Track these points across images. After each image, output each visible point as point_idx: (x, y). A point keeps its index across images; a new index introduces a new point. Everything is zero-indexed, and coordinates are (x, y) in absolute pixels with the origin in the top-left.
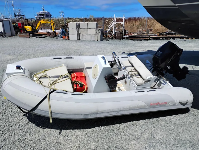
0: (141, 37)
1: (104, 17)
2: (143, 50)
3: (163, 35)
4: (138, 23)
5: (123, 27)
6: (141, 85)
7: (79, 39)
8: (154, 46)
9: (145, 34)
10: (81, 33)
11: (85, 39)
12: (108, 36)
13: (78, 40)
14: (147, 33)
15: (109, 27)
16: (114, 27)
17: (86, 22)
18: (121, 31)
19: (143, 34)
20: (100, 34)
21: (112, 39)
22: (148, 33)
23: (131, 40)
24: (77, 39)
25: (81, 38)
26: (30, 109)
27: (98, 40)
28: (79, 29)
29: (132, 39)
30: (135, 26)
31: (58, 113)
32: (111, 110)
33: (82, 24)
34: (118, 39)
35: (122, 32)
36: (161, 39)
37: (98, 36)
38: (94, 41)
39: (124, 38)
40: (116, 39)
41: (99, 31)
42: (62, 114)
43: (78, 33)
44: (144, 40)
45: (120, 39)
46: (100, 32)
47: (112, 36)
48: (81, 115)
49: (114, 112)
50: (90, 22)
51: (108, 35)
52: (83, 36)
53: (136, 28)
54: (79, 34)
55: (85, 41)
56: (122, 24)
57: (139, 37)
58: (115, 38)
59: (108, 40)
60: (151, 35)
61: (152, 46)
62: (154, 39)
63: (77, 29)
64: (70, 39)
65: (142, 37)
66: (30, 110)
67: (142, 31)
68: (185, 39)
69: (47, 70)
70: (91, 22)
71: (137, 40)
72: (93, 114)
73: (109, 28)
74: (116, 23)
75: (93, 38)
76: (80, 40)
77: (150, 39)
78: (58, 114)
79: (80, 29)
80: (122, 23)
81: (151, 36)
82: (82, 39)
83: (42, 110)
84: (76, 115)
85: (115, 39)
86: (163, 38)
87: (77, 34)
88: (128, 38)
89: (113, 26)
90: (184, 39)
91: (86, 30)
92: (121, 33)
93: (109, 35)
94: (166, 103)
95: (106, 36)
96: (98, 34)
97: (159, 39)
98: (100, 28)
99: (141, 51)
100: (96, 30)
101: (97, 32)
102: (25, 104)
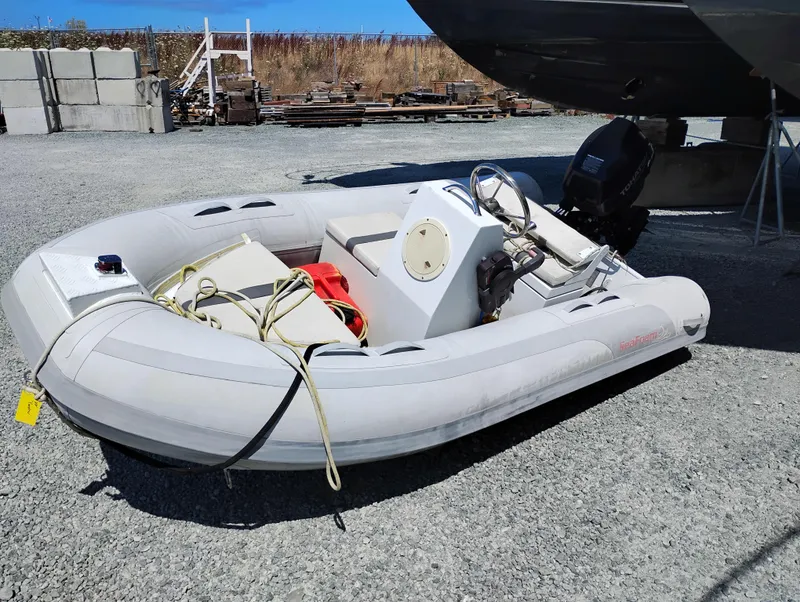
0: (335, 111)
1: (150, 27)
2: (374, 162)
3: (405, 104)
4: (294, 58)
5: (250, 74)
6: (563, 284)
7: (56, 128)
8: (404, 147)
9: (340, 100)
10: (61, 100)
11: (88, 126)
12: (193, 112)
13: (51, 131)
14: (348, 97)
15: (185, 71)
16: (209, 71)
17: (82, 50)
18: (248, 90)
19: (334, 100)
20: (159, 101)
21: (211, 122)
22: (351, 99)
23: (294, 125)
24: (46, 129)
25: (65, 121)
26: (233, 450)
27: (152, 131)
28: (51, 81)
29: (301, 123)
30: (284, 69)
31: (355, 443)
32: (523, 392)
33: (61, 57)
34: (240, 124)
35: (253, 92)
36: (403, 119)
37: (153, 113)
38: (134, 134)
39: (260, 120)
40: (230, 124)
41: (155, 89)
42: (368, 441)
43: (48, 99)
44: (345, 125)
45: (246, 124)
46: (160, 93)
47: (211, 111)
48: (435, 429)
49: (529, 395)
50: (100, 49)
51: (189, 107)
52: (74, 112)
53: (292, 75)
54: (53, 104)
55: (89, 134)
56: (246, 61)
57: (326, 112)
58: (226, 120)
59: (195, 127)
60: (368, 106)
61: (393, 147)
62: (377, 121)
63: (40, 79)
64: (8, 127)
65: (335, 115)
66: (233, 454)
67: (330, 89)
68: (480, 117)
69: (191, 265)
70: (108, 49)
71: (320, 126)
72: (473, 417)
73: (185, 77)
74: (217, 54)
75: (125, 121)
76: (59, 130)
77: (364, 120)
78: (355, 446)
79: (55, 80)
80: (244, 55)
81: (368, 110)
82: (72, 127)
83: (290, 444)
84: (417, 437)
85: (226, 124)
86: (406, 114)
87: (46, 104)
88: (283, 119)
89: (205, 68)
90: (477, 117)
91: (89, 86)
92: (250, 99)
93: (196, 107)
94: (654, 335)
95: (184, 109)
96: (149, 103)
97: (394, 119)
98: (153, 78)
99: (371, 169)
100: (138, 85)
101: (147, 96)
102: (204, 431)
